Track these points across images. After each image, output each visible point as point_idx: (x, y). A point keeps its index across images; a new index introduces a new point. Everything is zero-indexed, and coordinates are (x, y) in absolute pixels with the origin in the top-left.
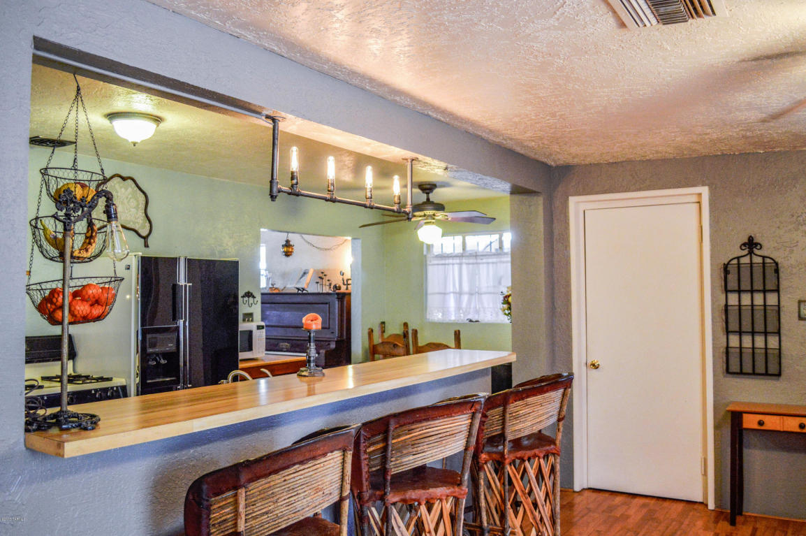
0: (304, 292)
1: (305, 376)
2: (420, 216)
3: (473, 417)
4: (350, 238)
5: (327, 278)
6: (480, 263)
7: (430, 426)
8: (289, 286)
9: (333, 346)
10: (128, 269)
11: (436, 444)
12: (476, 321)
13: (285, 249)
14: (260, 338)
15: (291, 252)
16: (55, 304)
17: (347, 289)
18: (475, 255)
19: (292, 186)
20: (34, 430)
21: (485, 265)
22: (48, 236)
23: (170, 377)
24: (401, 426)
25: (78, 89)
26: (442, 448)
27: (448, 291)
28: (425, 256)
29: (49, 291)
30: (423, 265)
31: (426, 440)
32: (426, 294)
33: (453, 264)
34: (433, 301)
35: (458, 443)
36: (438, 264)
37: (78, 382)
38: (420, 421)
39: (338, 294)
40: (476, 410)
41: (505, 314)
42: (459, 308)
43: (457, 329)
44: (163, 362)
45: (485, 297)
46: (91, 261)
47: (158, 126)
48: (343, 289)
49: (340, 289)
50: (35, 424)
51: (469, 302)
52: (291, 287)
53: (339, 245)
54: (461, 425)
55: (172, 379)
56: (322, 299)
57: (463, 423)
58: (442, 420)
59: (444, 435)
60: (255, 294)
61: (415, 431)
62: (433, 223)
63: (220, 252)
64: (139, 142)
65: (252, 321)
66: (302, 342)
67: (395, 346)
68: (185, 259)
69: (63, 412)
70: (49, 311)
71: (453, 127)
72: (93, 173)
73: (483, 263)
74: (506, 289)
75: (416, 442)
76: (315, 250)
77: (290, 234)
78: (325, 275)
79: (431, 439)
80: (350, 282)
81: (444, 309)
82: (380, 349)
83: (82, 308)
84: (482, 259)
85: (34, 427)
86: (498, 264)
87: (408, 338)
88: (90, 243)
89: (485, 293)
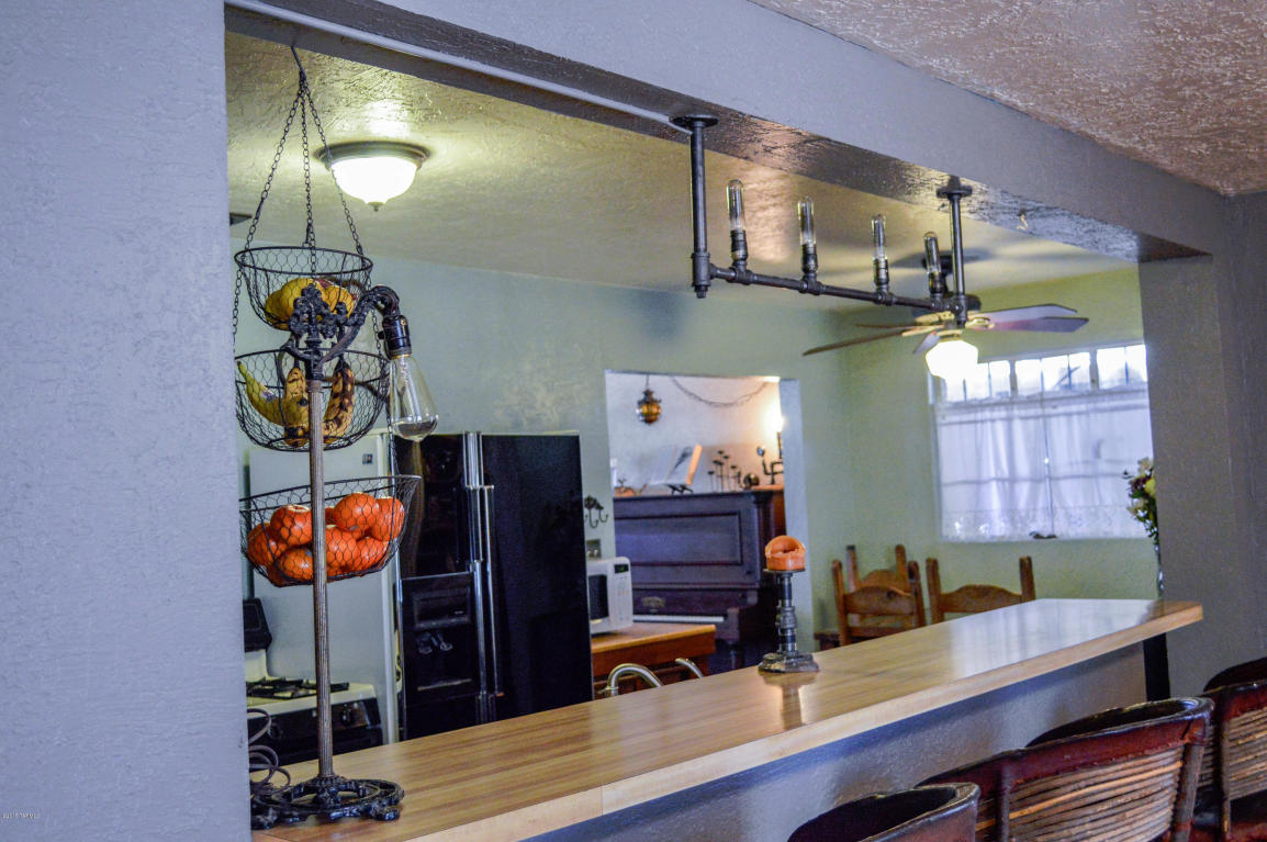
0: (686, 492)
1: (778, 672)
2: (932, 324)
3: (1186, 756)
4: (775, 379)
5: (730, 463)
6: (1050, 416)
7: (1097, 780)
8: (654, 482)
9: (753, 599)
10: (369, 462)
11: (1113, 819)
12: (1050, 537)
13: (645, 409)
14: (621, 590)
15: (657, 414)
16: (285, 541)
17: (773, 482)
18: (1040, 399)
19: (736, 263)
20: (271, 825)
21: (1063, 420)
22: (255, 396)
23: (462, 678)
24: (1027, 781)
25: (302, 78)
26: (1127, 828)
27: (985, 476)
28: (932, 407)
29: (272, 512)
30: (927, 423)
31: (1089, 811)
32: (939, 485)
33: (993, 421)
34: (955, 500)
35: (1157, 816)
36: (961, 423)
37: (280, 695)
38: (1074, 769)
39: (757, 494)
40: (1193, 739)
41: (1139, 519)
42: (1011, 512)
43: (1024, 555)
44: (445, 647)
45: (1065, 486)
46: (350, 444)
47: (419, 167)
48: (765, 484)
49: (757, 484)
50: (271, 811)
51: (1033, 497)
52: (658, 484)
53: (751, 396)
54: (1162, 774)
55: (465, 681)
56: (726, 505)
57: (1166, 769)
58: (1122, 766)
59: (1129, 797)
60: (601, 502)
61: (1062, 790)
62: (958, 336)
63: (532, 421)
64: (384, 201)
65: (599, 555)
66: (686, 594)
67: (891, 595)
68: (478, 436)
69: (327, 780)
70: (273, 555)
71: (1038, 119)
72: (346, 254)
73: (1058, 415)
74: (1138, 466)
75: (1069, 815)
76: (701, 407)
77: (651, 377)
78: (726, 457)
79: (1099, 808)
80: (778, 468)
81: (978, 515)
82: (861, 602)
83: (343, 546)
84: (1054, 407)
85: (269, 818)
86: (1092, 415)
87: (918, 578)
88: (342, 407)
89: (1066, 478)
